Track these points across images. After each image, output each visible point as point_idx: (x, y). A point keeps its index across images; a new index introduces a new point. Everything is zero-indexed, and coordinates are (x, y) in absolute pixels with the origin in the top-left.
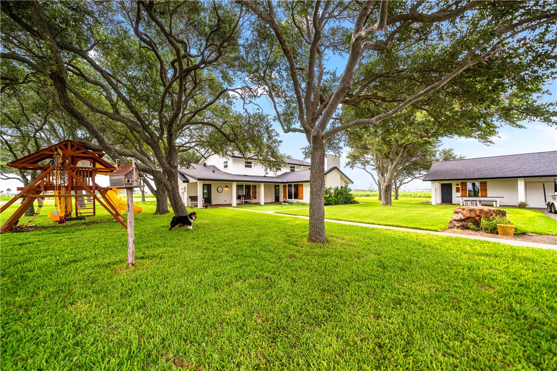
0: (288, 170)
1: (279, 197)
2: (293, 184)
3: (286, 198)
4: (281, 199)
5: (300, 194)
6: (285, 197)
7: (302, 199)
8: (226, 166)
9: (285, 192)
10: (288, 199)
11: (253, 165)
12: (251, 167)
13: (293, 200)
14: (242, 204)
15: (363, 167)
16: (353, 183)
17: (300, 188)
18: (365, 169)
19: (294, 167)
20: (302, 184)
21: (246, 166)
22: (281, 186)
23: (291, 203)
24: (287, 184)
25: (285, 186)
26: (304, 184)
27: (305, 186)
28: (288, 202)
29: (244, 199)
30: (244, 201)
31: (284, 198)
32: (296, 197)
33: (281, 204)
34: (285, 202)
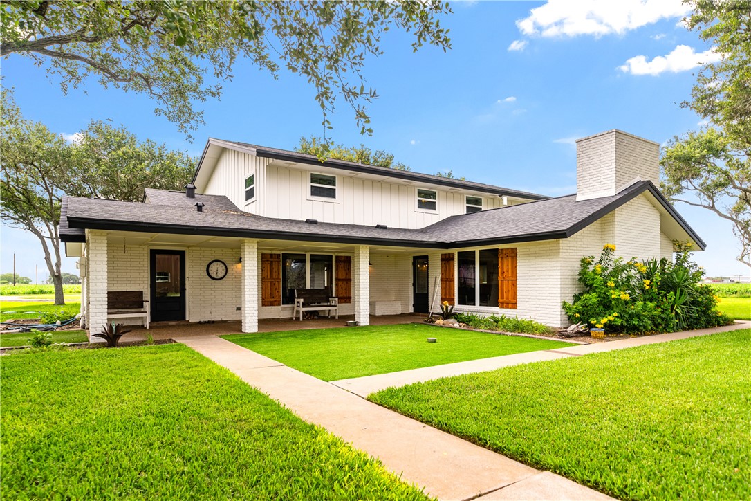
0: (460, 209)
1: (427, 295)
2: (477, 249)
3: (451, 301)
4: (435, 304)
5: (503, 287)
6: (447, 297)
7: (514, 306)
8: (250, 194)
9: (446, 280)
10: (457, 306)
11: (338, 188)
12: (334, 196)
13: (479, 310)
14: (298, 319)
15: (707, 202)
16: (702, 246)
17: (504, 266)
18: (713, 208)
19: (478, 201)
20: (514, 251)
21: (315, 192)
22: (435, 256)
23: (468, 321)
24: (456, 251)
25: (447, 260)
26: (520, 247)
27: (528, 255)
28: (457, 317)
29: (304, 305)
30: (302, 309)
31: (443, 299)
32: (490, 296)
33: (430, 322)
34: (446, 315)
